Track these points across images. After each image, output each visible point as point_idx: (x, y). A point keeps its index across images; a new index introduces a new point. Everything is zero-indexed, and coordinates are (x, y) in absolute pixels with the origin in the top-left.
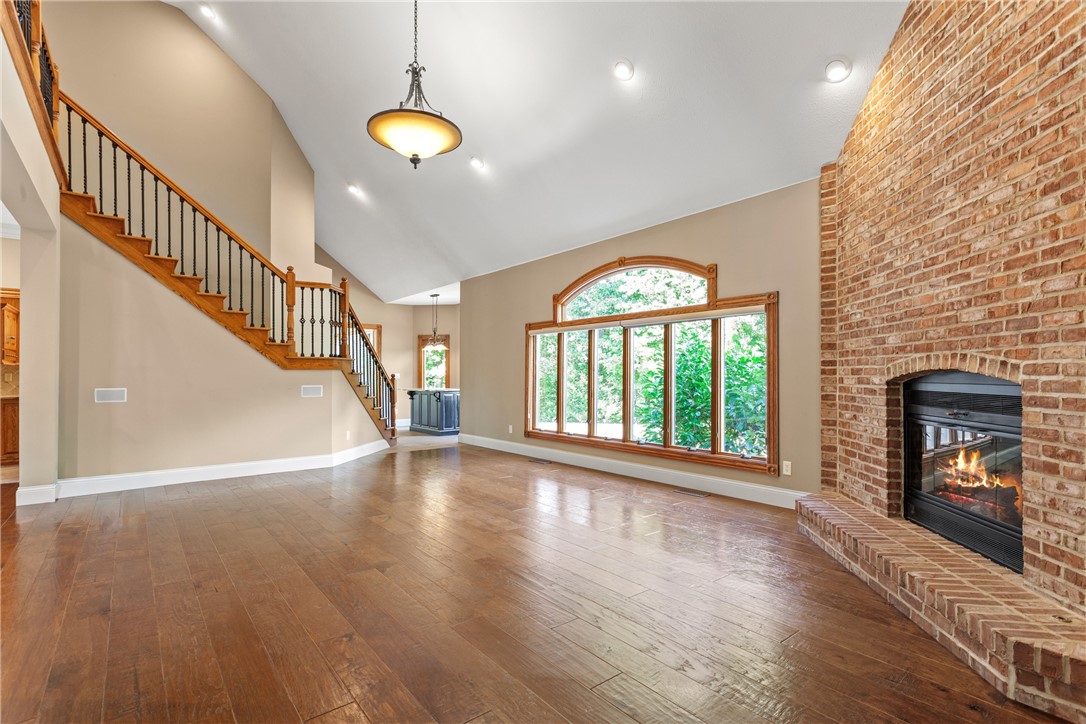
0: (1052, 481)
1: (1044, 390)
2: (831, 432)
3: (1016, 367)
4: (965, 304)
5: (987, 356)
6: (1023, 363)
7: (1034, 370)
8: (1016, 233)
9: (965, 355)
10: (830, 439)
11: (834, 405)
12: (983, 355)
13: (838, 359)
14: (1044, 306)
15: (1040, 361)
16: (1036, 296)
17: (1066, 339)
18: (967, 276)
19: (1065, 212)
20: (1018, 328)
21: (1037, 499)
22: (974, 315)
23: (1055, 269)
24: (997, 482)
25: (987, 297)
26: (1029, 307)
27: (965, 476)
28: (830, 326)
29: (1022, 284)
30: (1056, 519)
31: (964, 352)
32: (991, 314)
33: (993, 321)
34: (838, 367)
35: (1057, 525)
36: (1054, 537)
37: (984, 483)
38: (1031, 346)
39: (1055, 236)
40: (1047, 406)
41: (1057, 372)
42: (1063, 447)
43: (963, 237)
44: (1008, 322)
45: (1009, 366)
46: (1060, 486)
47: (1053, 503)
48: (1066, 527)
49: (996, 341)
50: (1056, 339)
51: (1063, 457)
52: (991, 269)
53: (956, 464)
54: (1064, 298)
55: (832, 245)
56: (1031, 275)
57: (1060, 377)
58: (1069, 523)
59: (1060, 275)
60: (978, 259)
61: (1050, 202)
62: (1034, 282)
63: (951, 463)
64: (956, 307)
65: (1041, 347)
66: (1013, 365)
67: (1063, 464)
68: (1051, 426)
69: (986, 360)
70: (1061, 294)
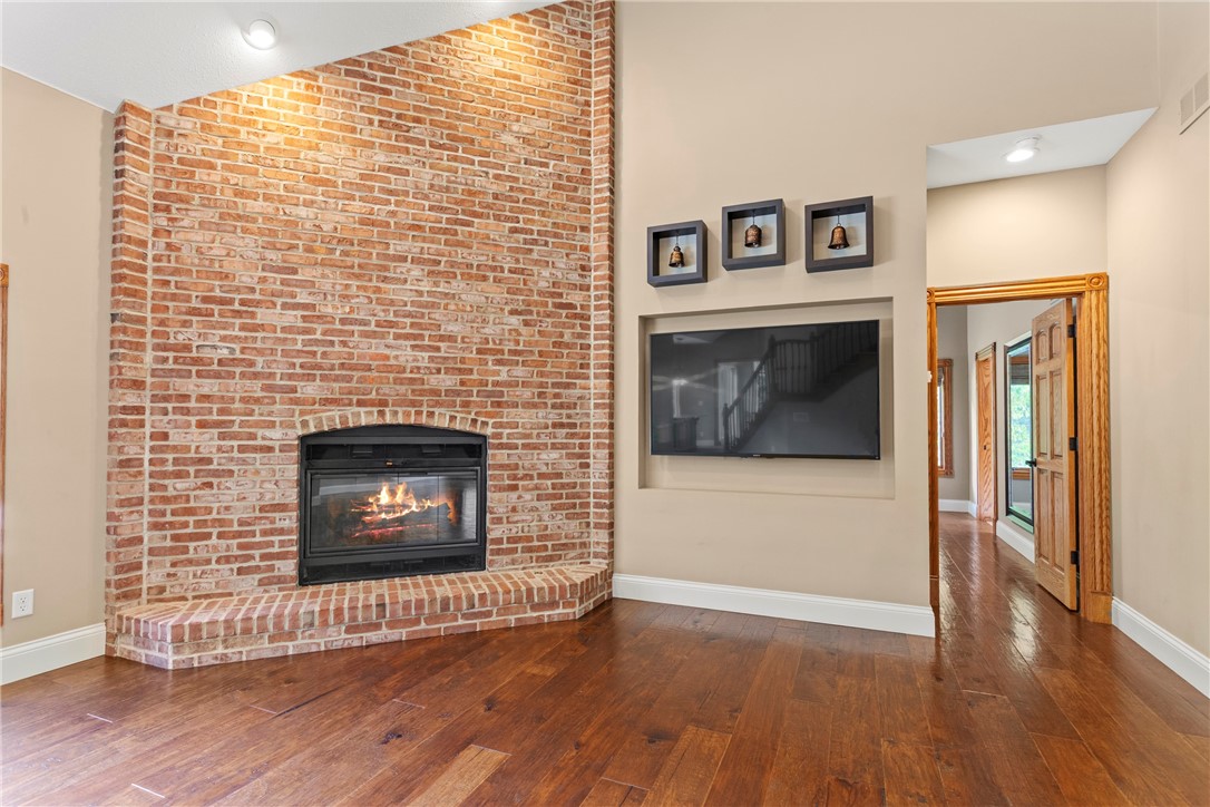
0: (514, 495)
1: (508, 438)
2: (135, 516)
3: (485, 424)
4: (434, 371)
5: (456, 414)
6: (491, 421)
7: (501, 425)
8: (486, 331)
9: (433, 413)
10: (133, 527)
11: (140, 473)
12: (453, 413)
13: (148, 404)
14: (509, 384)
15: (505, 420)
16: (503, 377)
17: (523, 407)
18: (438, 349)
19: (524, 330)
20: (488, 397)
21: (501, 510)
22: (447, 381)
23: (517, 363)
24: (429, 503)
25: (460, 370)
26: (496, 384)
27: (391, 508)
28: (136, 353)
29: (491, 366)
30: (516, 519)
31: (431, 410)
32: (462, 383)
33: (464, 388)
34: (147, 416)
35: (517, 522)
36: (514, 530)
37: (414, 509)
38: (498, 410)
39: (517, 343)
40: (510, 449)
41: (517, 427)
42: (521, 473)
43: (433, 316)
44: (478, 391)
45: (479, 423)
46: (520, 497)
47: (514, 510)
48: (523, 521)
49: (466, 404)
50: (517, 406)
51: (521, 479)
52: (463, 349)
53: (378, 500)
54: (523, 382)
55: (140, 231)
56: (499, 362)
57: (520, 430)
58: (524, 518)
59: (520, 368)
60: (451, 338)
61: (515, 321)
62: (501, 368)
63: (371, 500)
64: (422, 371)
65: (506, 411)
66: (482, 422)
67: (521, 483)
68: (514, 460)
69: (456, 417)
70: (521, 380)
